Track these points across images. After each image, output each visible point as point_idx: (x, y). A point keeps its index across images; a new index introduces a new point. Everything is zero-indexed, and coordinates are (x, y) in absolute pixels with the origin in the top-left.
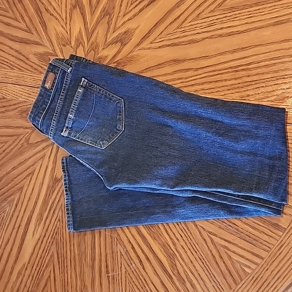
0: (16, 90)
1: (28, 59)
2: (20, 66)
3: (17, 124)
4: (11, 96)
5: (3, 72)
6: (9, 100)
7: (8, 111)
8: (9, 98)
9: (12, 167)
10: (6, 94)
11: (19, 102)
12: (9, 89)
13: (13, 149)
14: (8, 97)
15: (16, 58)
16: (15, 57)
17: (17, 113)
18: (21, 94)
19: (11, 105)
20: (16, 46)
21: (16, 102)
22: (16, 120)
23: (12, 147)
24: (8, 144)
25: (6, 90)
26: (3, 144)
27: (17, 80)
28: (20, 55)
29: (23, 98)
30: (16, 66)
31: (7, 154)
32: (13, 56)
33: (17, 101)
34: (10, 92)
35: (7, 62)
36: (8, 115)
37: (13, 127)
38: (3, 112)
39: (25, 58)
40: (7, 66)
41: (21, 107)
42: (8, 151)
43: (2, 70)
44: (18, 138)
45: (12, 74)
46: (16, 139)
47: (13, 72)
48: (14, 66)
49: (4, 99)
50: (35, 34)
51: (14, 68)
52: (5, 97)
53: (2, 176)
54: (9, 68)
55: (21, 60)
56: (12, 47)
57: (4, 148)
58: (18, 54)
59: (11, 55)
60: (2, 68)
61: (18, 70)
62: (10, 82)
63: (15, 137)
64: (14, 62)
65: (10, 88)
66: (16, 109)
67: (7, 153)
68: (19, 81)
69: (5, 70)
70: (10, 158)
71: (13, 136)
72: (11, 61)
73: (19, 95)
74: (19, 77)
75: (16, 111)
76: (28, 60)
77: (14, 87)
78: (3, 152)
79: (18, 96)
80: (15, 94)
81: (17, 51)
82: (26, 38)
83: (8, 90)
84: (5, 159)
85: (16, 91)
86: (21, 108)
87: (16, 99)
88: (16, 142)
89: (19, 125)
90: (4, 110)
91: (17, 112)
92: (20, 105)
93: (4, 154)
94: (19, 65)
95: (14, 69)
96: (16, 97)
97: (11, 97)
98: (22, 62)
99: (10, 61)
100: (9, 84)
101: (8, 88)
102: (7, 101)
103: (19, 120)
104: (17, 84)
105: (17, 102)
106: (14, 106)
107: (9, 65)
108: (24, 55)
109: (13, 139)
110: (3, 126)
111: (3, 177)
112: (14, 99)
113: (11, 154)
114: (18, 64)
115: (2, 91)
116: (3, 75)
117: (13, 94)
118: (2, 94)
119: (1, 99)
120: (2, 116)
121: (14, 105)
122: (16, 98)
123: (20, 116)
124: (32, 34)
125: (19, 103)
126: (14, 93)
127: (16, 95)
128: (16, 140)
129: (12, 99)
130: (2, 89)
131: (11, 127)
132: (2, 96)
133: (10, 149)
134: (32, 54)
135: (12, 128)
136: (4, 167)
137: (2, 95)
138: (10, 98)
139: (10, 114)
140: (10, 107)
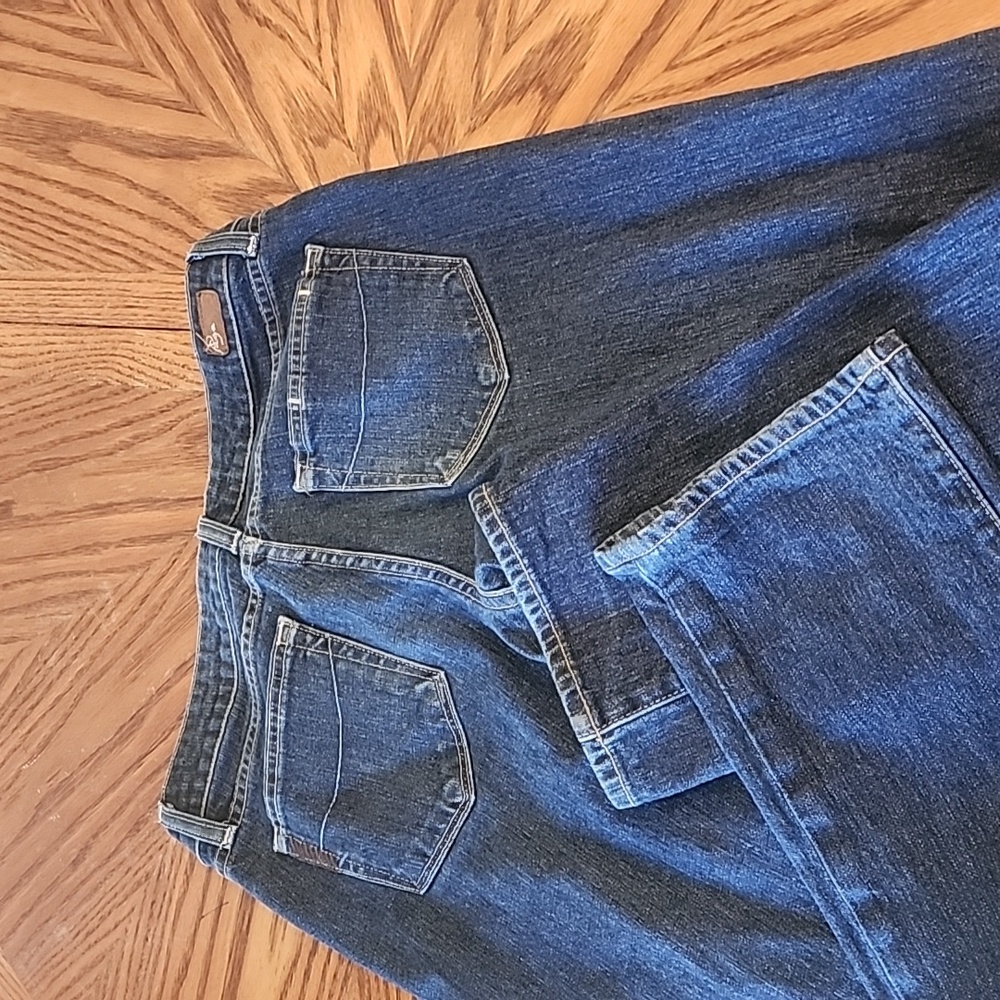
0: (165, 350)
1: (196, 219)
2: (169, 251)
3: (179, 488)
4: (150, 376)
5: (114, 285)
6: (143, 394)
7: (145, 440)
8: (143, 385)
9: (176, 666)
10: (130, 372)
11: (180, 398)
12: (141, 349)
13: (172, 588)
14: (139, 384)
15: (155, 221)
16: (150, 218)
17: (177, 445)
18: (183, 366)
19: (153, 416)
20: (150, 173)
21: (169, 400)
22: (173, 473)
23: (168, 582)
24: (155, 572)
25: (131, 355)
26: (138, 575)
27: (164, 309)
28: (167, 208)
29: (192, 382)
30: (157, 252)
31: (156, 612)
32: (141, 216)
33: (171, 394)
34: (143, 361)
35: (125, 244)
36: (146, 455)
37: (167, 500)
38: (126, 446)
39: (184, 217)
40: (126, 257)
41: (189, 416)
42: (155, 599)
43: (111, 276)
44: (186, 544)
45: (144, 289)
46: (178, 549)
47: (149, 281)
48: (149, 256)
49: (126, 391)
50: (212, 112)
51: (151, 264)
52: (131, 382)
53: (144, 700)
54: (132, 266)
55: (170, 226)
56: (136, 182)
57: (140, 591)
58: (160, 203)
59: (135, 215)
60: (109, 269)
61: (165, 267)
62: (142, 324)
63: (178, 541)
64: (147, 241)
65: (142, 344)
66: (171, 429)
67: (155, 606)
68: (174, 313)
69: (119, 277)
70: (167, 628)
71: (170, 536)
72: (138, 238)
73: (175, 372)
74: (170, 296)
75: (172, 435)
76: (194, 225)
77: (157, 338)
78: (141, 604)
79: (174, 375)
80: (161, 370)
81: (153, 195)
82: (181, 137)
83: (137, 356)
84: (148, 630)
85: (165, 355)
86: (185, 420)
87: (167, 386)
88: (180, 563)
89: (185, 493)
90: (130, 434)
91: (175, 439)
92: (183, 410)
93: (144, 612)
94: (164, 249)
95: (151, 269)
96: (167, 377)
97: (150, 380)
98: (177, 235)
99: (134, 236)
100: (137, 331)
101: (137, 347)
102: (137, 399)
103: (186, 471)
104: (164, 325)
105: (173, 398)
106: (161, 416)
107: (132, 255)
108: (180, 208)
109: (170, 549)
110: (132, 502)
111: (147, 704)
112: (161, 389)
113: (168, 611)
114: (161, 247)
115: (118, 359)
116: (114, 298)
117: (154, 368)
118: (119, 371)
119: (117, 394)
120: (124, 459)
121: (162, 412)
122: (168, 383)
123: (187, 455)
124: (201, 114)
125: (178, 404)
126: (158, 364)
127: (167, 372)
128: (180, 552)
129: (154, 389)
130: (117, 353)
131: (160, 501)
132: (118, 381)
133: (163, 590)
134: (209, 197)
135: (166, 507)
136: (149, 663)
137: (117, 376)
138: (147, 386)
139: (152, 449)
140: (150, 423)
